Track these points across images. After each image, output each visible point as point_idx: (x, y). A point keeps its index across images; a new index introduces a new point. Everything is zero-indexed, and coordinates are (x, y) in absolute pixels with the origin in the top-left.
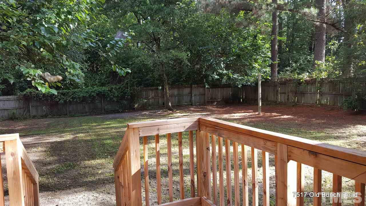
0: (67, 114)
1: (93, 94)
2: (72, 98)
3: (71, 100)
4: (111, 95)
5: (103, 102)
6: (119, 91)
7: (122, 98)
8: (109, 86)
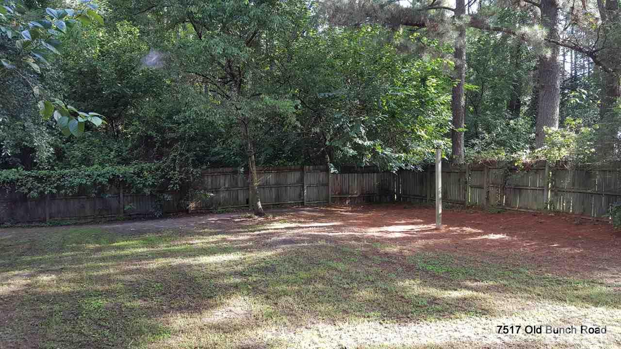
0: (44, 221)
1: (101, 179)
2: (56, 188)
3: (54, 191)
4: (139, 183)
5: (121, 195)
6: (157, 174)
7: (163, 189)
8: (136, 164)
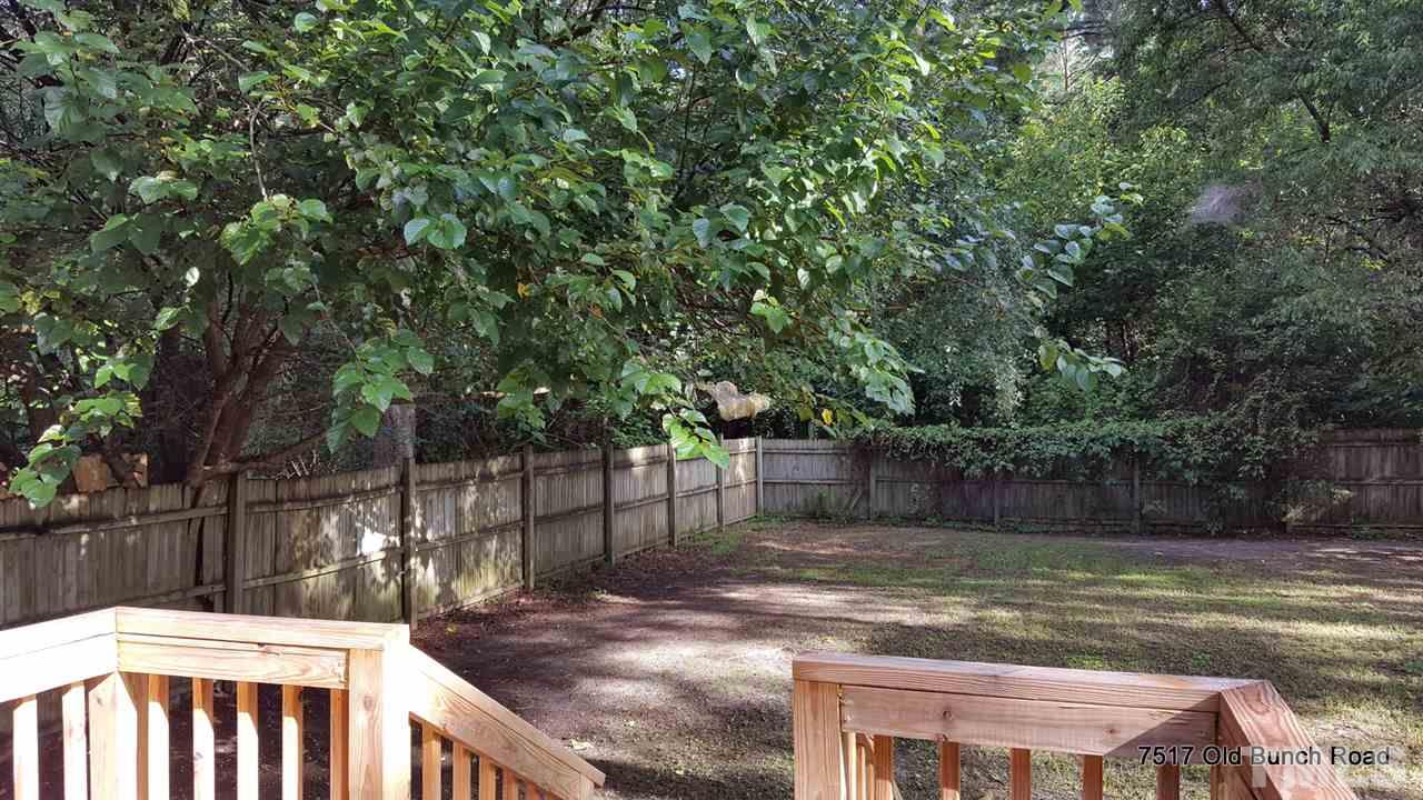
0: (991, 521)
1: (1096, 448)
2: (1013, 461)
3: (1011, 467)
4: (1174, 459)
5: (1137, 482)
6: (1214, 441)
7: (1226, 472)
8: (1169, 418)
